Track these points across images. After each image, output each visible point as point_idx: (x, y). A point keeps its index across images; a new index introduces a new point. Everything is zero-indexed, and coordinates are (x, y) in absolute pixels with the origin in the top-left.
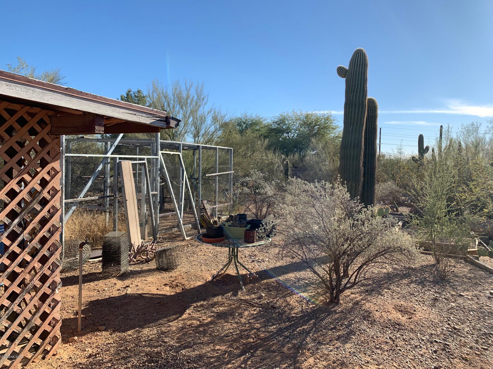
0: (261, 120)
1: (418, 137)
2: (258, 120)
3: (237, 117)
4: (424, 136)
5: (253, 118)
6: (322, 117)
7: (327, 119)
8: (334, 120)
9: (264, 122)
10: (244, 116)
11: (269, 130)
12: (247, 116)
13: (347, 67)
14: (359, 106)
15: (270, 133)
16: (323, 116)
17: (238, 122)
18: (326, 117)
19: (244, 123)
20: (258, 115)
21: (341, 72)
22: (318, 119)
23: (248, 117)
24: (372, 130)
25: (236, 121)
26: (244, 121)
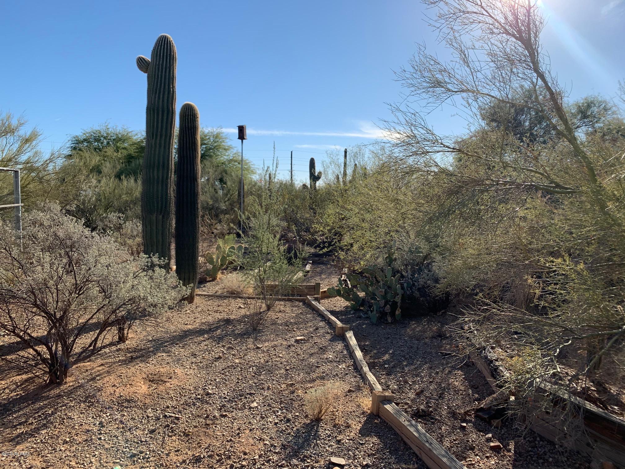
0: (130, 135)
1: (309, 161)
2: (126, 134)
3: (94, 128)
4: (315, 159)
5: (118, 131)
6: (210, 134)
7: (217, 136)
8: (225, 138)
9: (134, 138)
10: (104, 128)
11: (138, 149)
12: (108, 129)
13: (148, 58)
14: (163, 112)
15: (140, 152)
16: (212, 133)
17: (95, 137)
18: (215, 133)
19: (105, 138)
20: (125, 128)
21: (142, 64)
22: (206, 136)
23: (110, 130)
24: (191, 146)
25: (92, 135)
26: (105, 135)
